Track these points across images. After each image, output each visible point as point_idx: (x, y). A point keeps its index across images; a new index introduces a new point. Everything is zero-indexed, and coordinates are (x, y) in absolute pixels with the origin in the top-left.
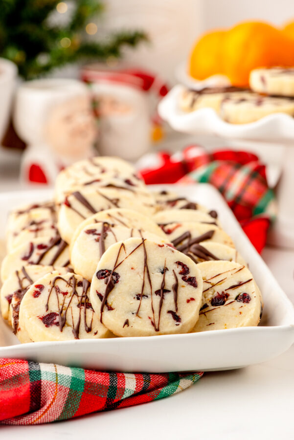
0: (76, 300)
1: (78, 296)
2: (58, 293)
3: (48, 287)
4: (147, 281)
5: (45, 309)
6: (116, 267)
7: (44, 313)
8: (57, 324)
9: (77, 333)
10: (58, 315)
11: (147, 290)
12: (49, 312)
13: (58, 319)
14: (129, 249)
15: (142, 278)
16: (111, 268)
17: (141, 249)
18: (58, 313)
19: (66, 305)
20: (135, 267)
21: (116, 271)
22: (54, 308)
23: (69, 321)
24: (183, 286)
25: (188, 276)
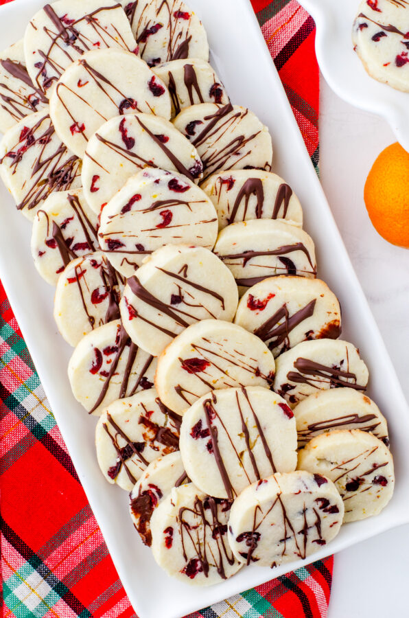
0: (209, 531)
1: (210, 526)
2: (189, 531)
3: (177, 527)
4: (288, 528)
5: (184, 560)
6: (254, 529)
7: (184, 564)
8: (201, 570)
9: (221, 572)
10: (198, 560)
11: (290, 533)
12: (189, 561)
13: (199, 564)
14: (265, 508)
15: (284, 528)
16: (251, 530)
17: (278, 503)
18: (197, 558)
19: (202, 541)
20: (274, 522)
21: (256, 531)
22: (192, 554)
23: (210, 560)
24: (325, 517)
25: (329, 507)
